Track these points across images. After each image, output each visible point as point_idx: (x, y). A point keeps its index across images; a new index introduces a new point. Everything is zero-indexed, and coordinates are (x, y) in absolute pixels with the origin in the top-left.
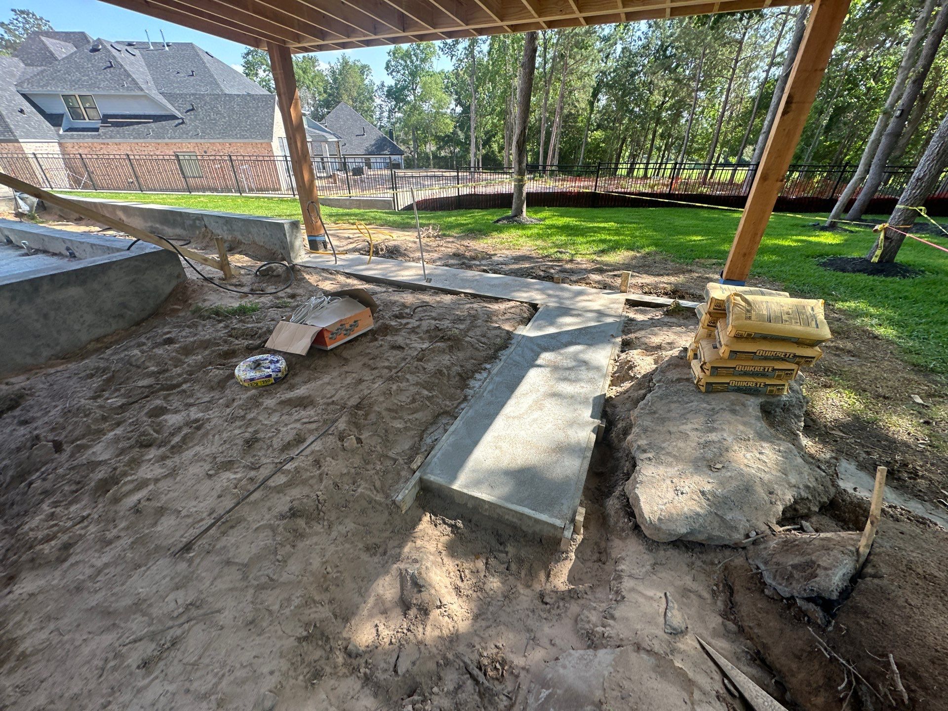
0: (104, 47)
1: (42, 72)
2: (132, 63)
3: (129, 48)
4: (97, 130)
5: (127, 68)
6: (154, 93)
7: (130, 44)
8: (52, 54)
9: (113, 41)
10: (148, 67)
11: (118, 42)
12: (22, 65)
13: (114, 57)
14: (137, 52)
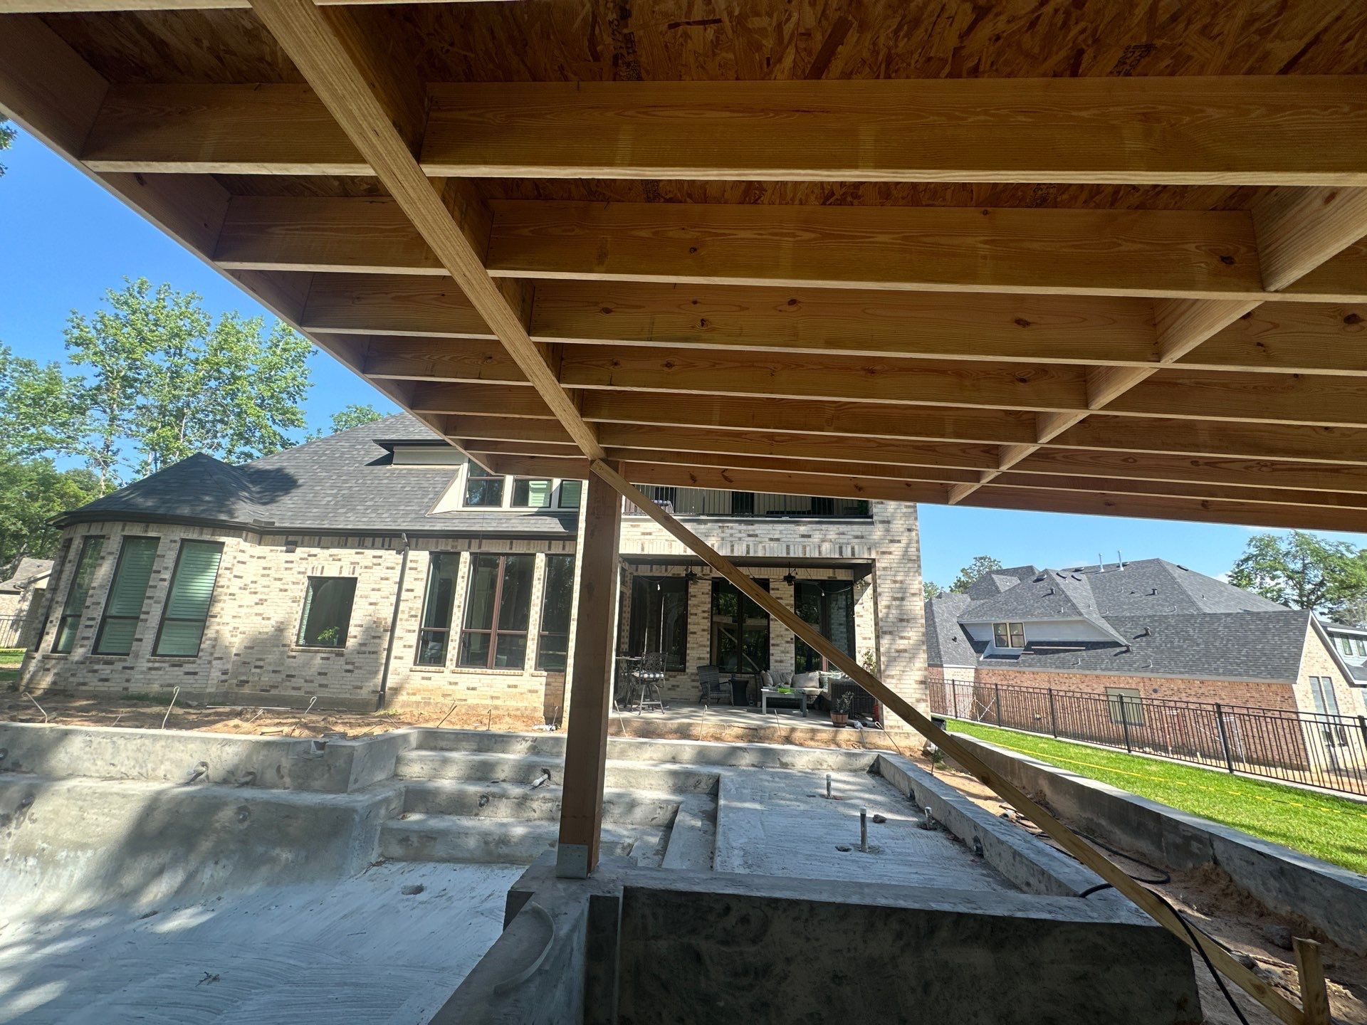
0: (1050, 576)
1: (984, 604)
2: (1075, 588)
3: (1075, 575)
4: (1017, 657)
5: (1068, 593)
6: (1095, 618)
7: (1077, 570)
8: (997, 588)
9: (1059, 569)
10: (1094, 591)
11: (1064, 570)
12: (969, 600)
13: (1057, 584)
14: (1083, 577)
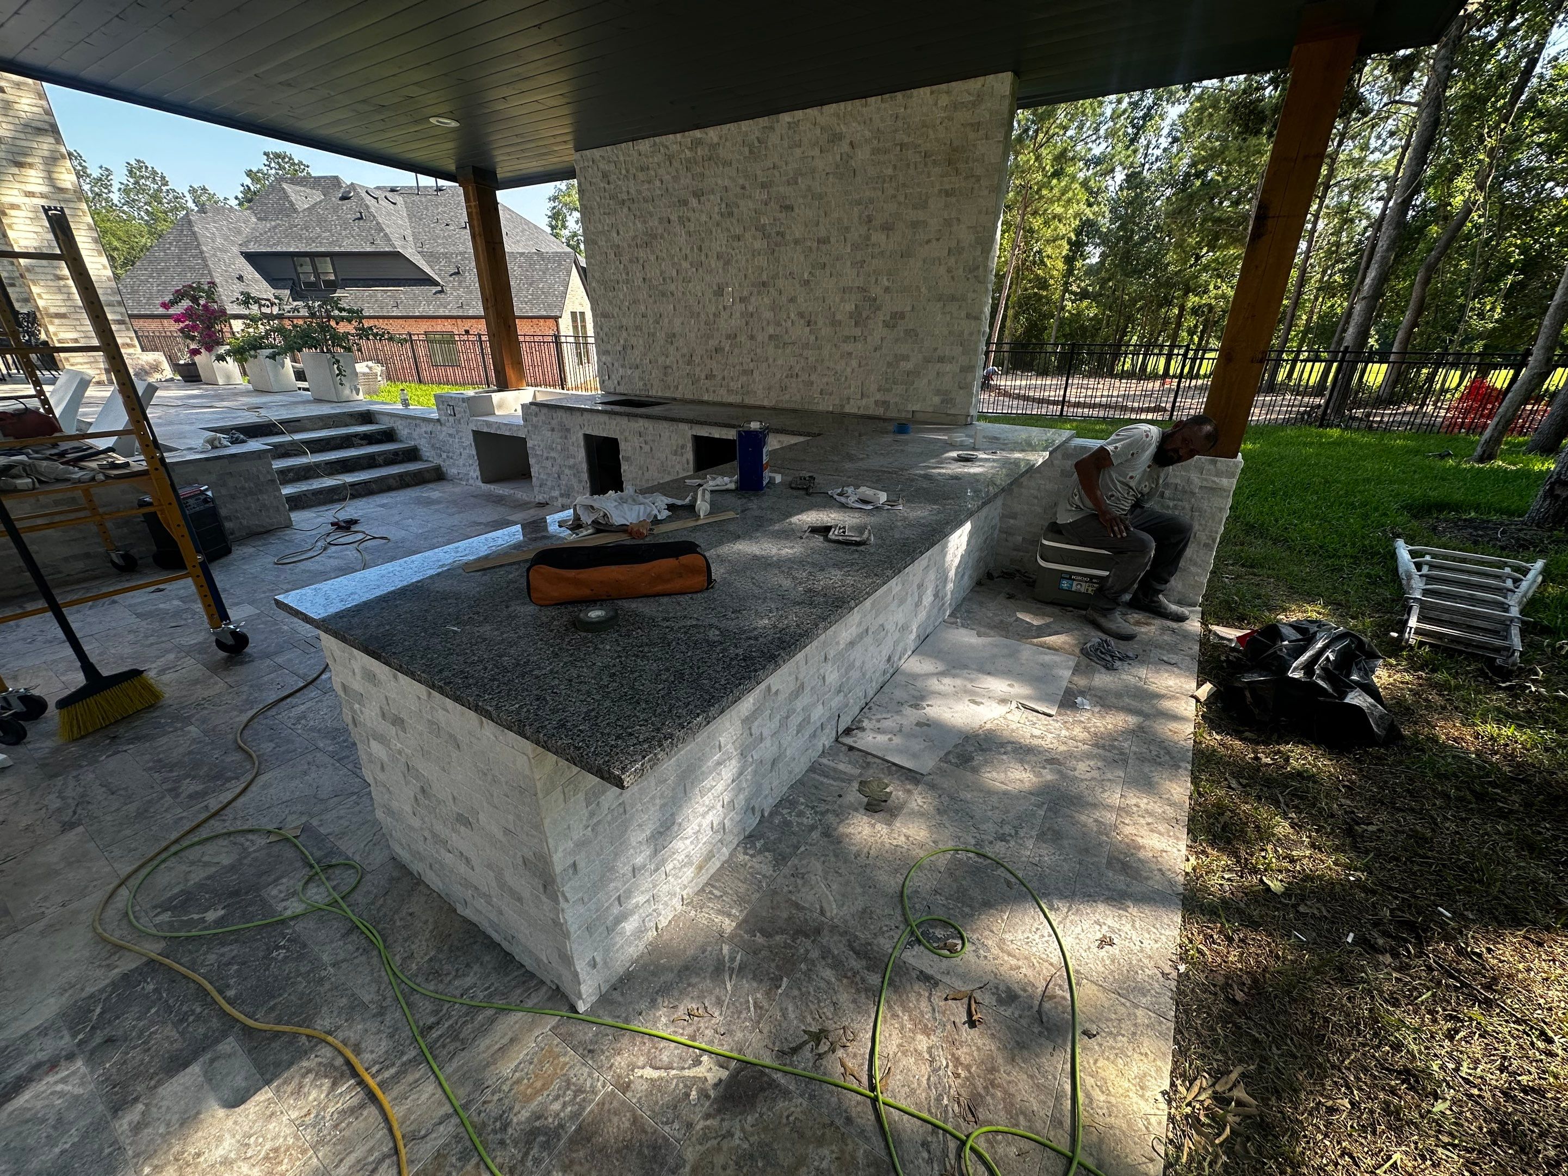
0: (357, 195)
1: (275, 227)
3: (389, 195)
6: (410, 252)
7: (393, 190)
8: (292, 204)
9: (371, 185)
10: (410, 219)
11: (378, 188)
12: (254, 219)
13: (367, 207)
14: (399, 200)
